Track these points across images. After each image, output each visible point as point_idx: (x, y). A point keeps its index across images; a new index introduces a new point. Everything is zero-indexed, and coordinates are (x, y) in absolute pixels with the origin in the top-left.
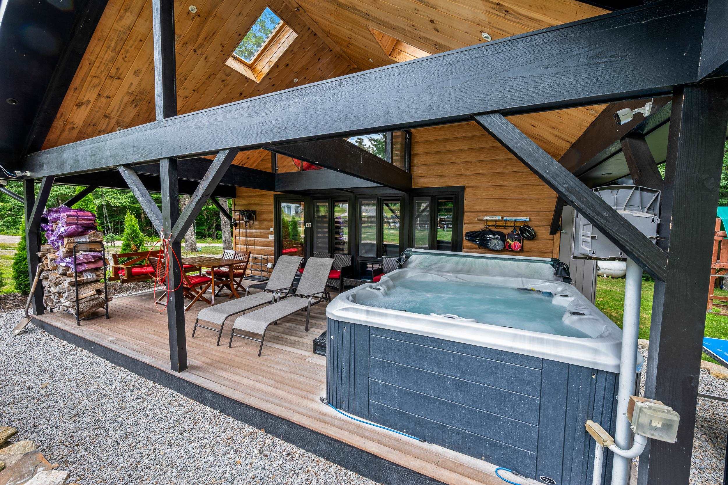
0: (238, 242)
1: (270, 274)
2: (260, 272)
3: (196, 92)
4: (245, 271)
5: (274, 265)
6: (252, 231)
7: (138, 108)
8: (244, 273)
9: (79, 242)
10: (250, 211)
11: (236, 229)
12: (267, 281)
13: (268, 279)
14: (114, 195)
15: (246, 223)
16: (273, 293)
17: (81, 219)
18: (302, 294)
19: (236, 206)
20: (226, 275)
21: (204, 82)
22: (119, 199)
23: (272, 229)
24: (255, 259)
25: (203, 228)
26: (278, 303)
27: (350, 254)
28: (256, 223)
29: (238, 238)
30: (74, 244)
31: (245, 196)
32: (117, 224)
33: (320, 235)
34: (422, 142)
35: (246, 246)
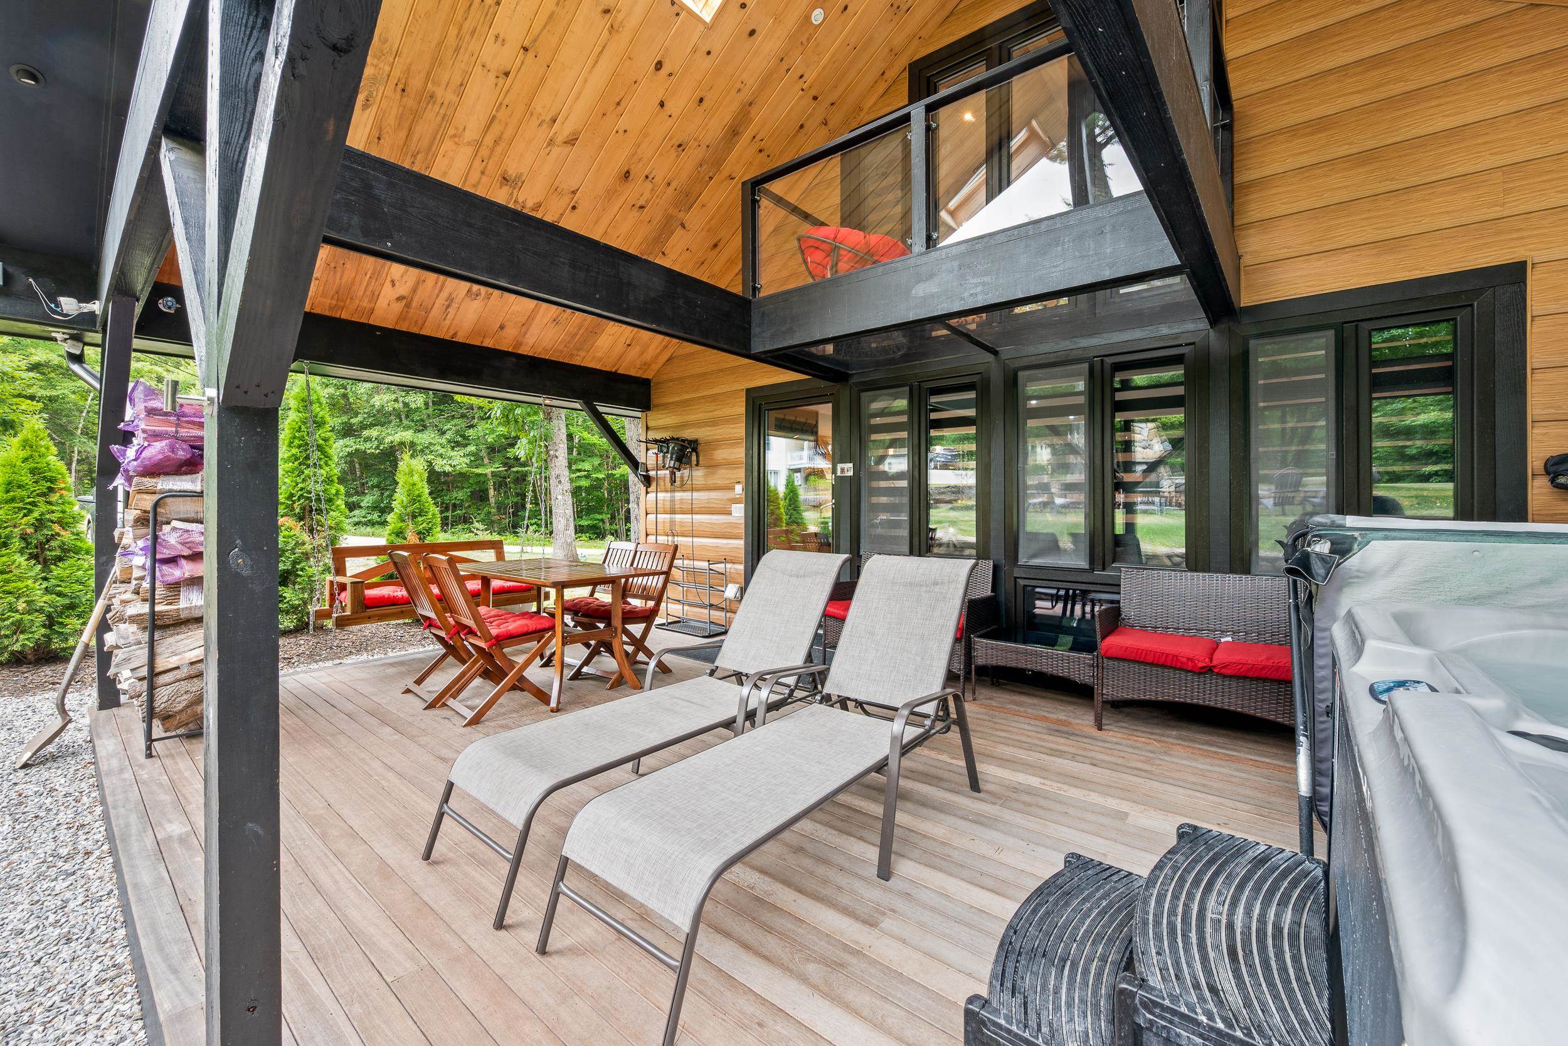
0: (651, 528)
1: (732, 615)
2: (706, 611)
3: (531, 54)
4: (658, 604)
5: (743, 590)
6: (687, 495)
7: (375, 108)
8: (654, 612)
9: (170, 491)
10: (683, 441)
11: (647, 493)
12: (722, 637)
13: (725, 633)
14: (442, 451)
15: (673, 474)
16: (741, 683)
17: (189, 422)
18: (845, 694)
19: (650, 433)
20: (603, 613)
21: (551, 17)
22: (450, 458)
23: (739, 489)
24: (693, 572)
25: (599, 517)
26: (760, 732)
27: (987, 558)
28: (699, 474)
29: (652, 517)
30: (156, 497)
31: (672, 403)
32: (447, 509)
33: (884, 500)
34: (1280, 132)
35: (670, 538)
